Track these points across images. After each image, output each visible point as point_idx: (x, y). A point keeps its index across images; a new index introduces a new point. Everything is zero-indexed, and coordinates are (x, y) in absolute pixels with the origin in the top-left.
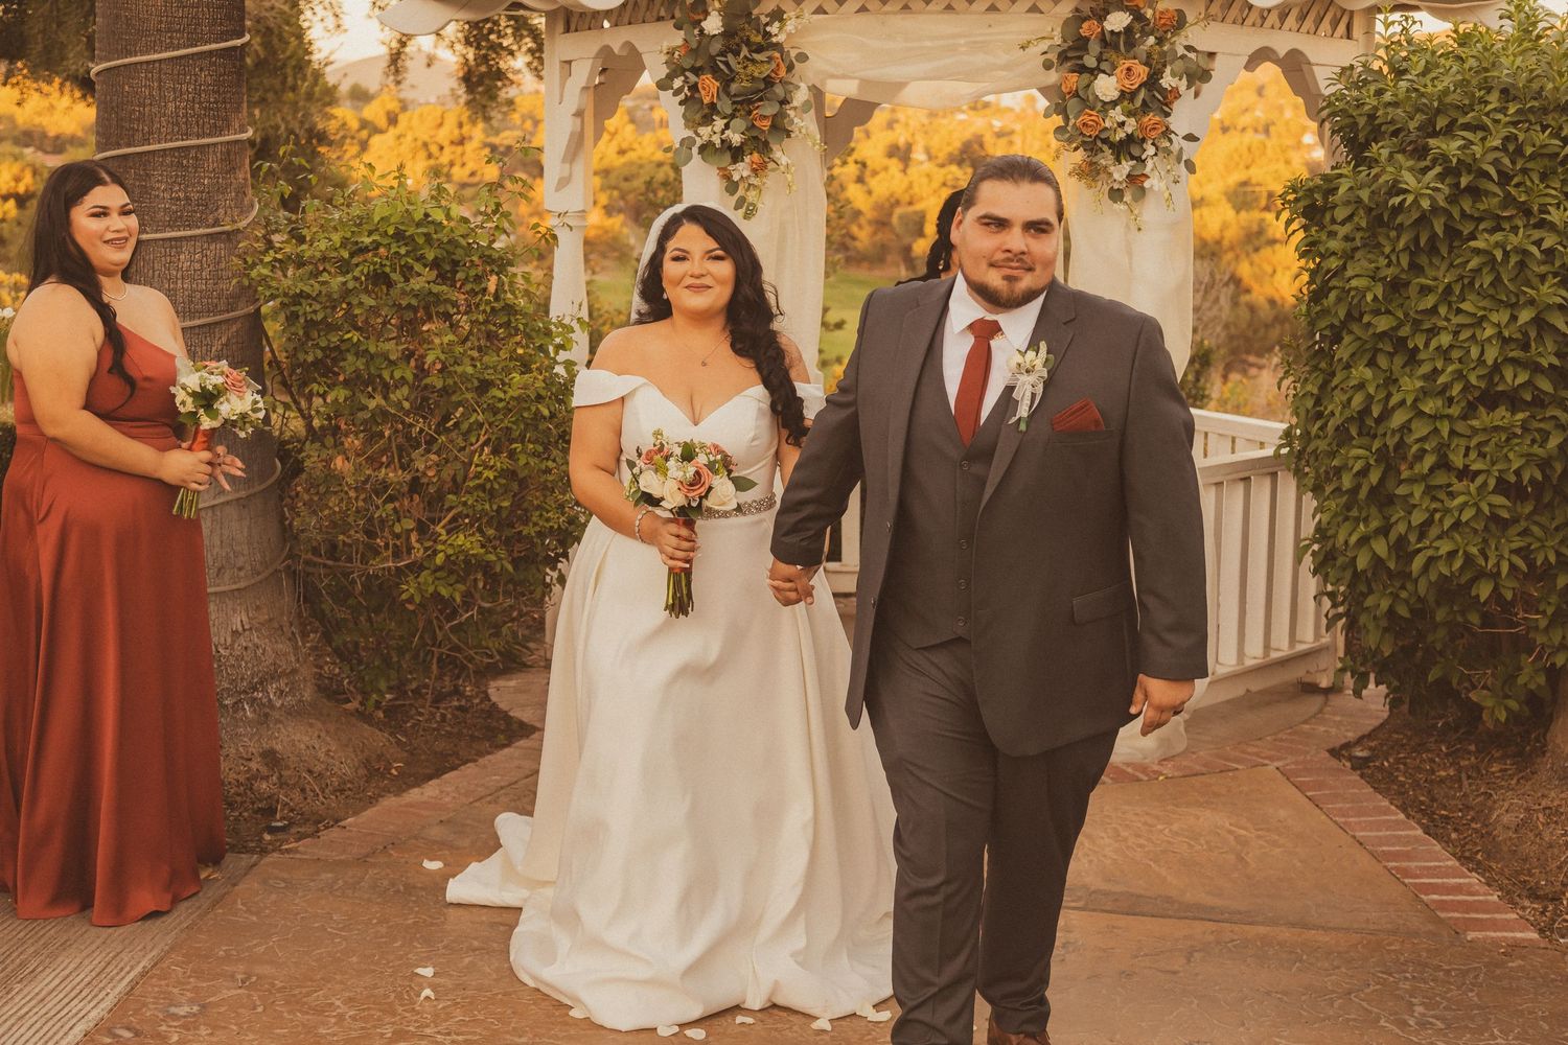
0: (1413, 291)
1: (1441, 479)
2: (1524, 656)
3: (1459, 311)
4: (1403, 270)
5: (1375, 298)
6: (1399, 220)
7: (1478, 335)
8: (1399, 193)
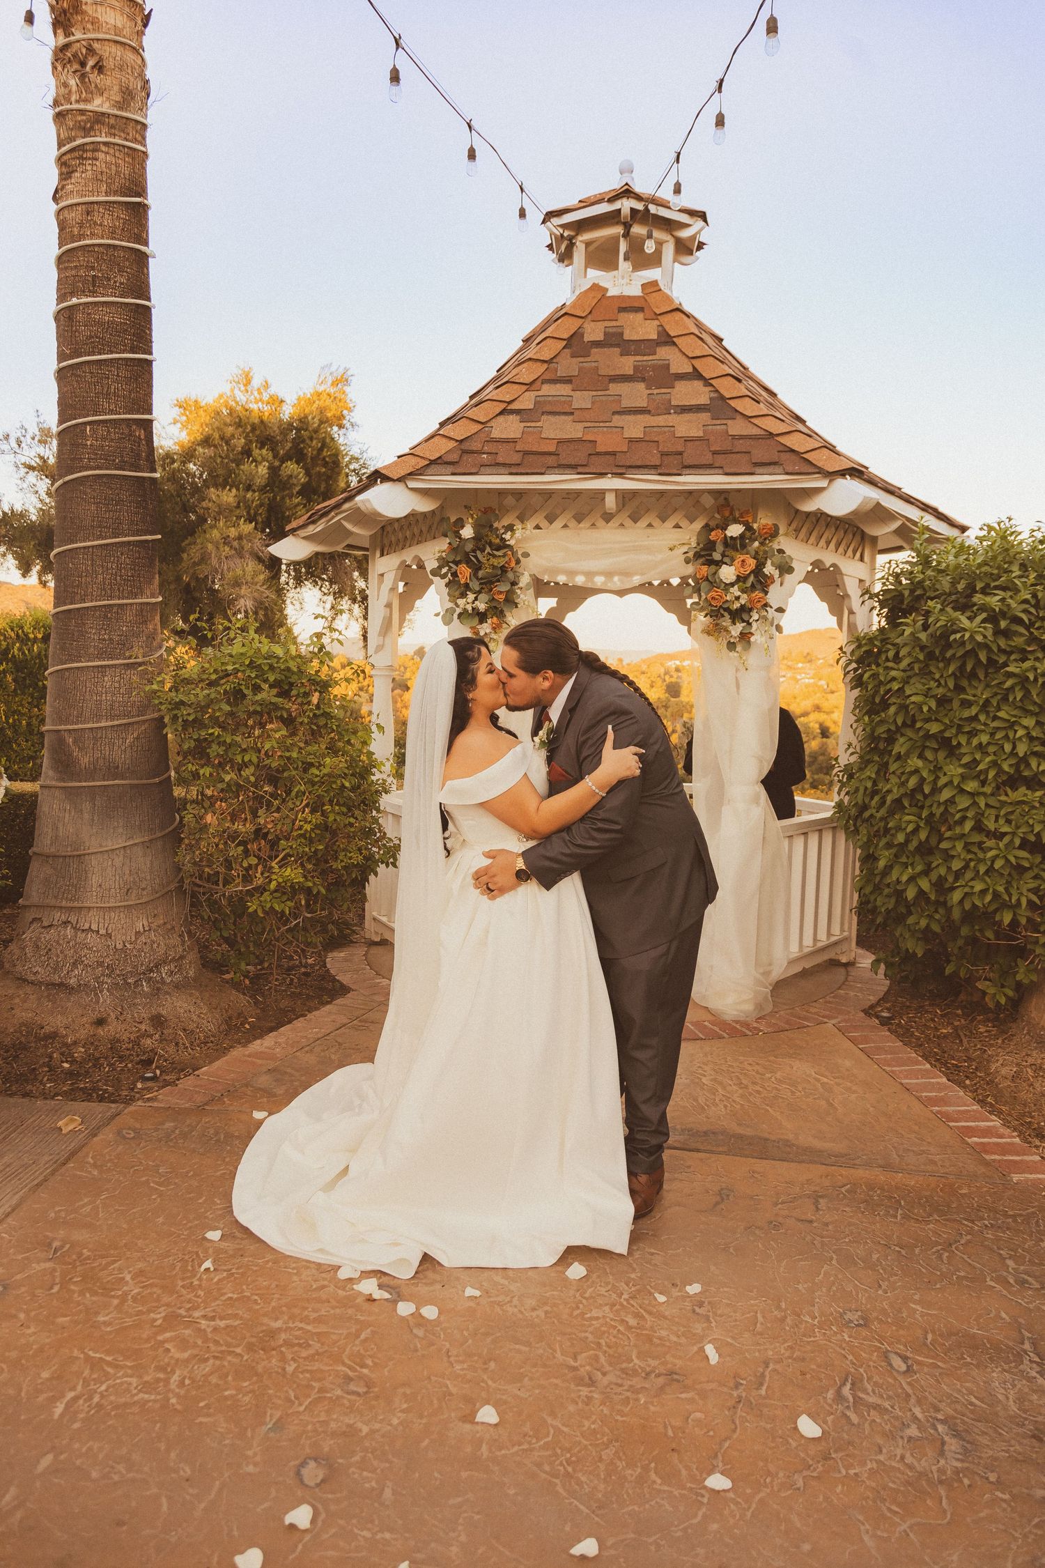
0: (956, 704)
1: (976, 838)
2: (1020, 960)
4: (949, 689)
5: (930, 709)
6: (948, 655)
7: (1011, 735)
8: (955, 632)
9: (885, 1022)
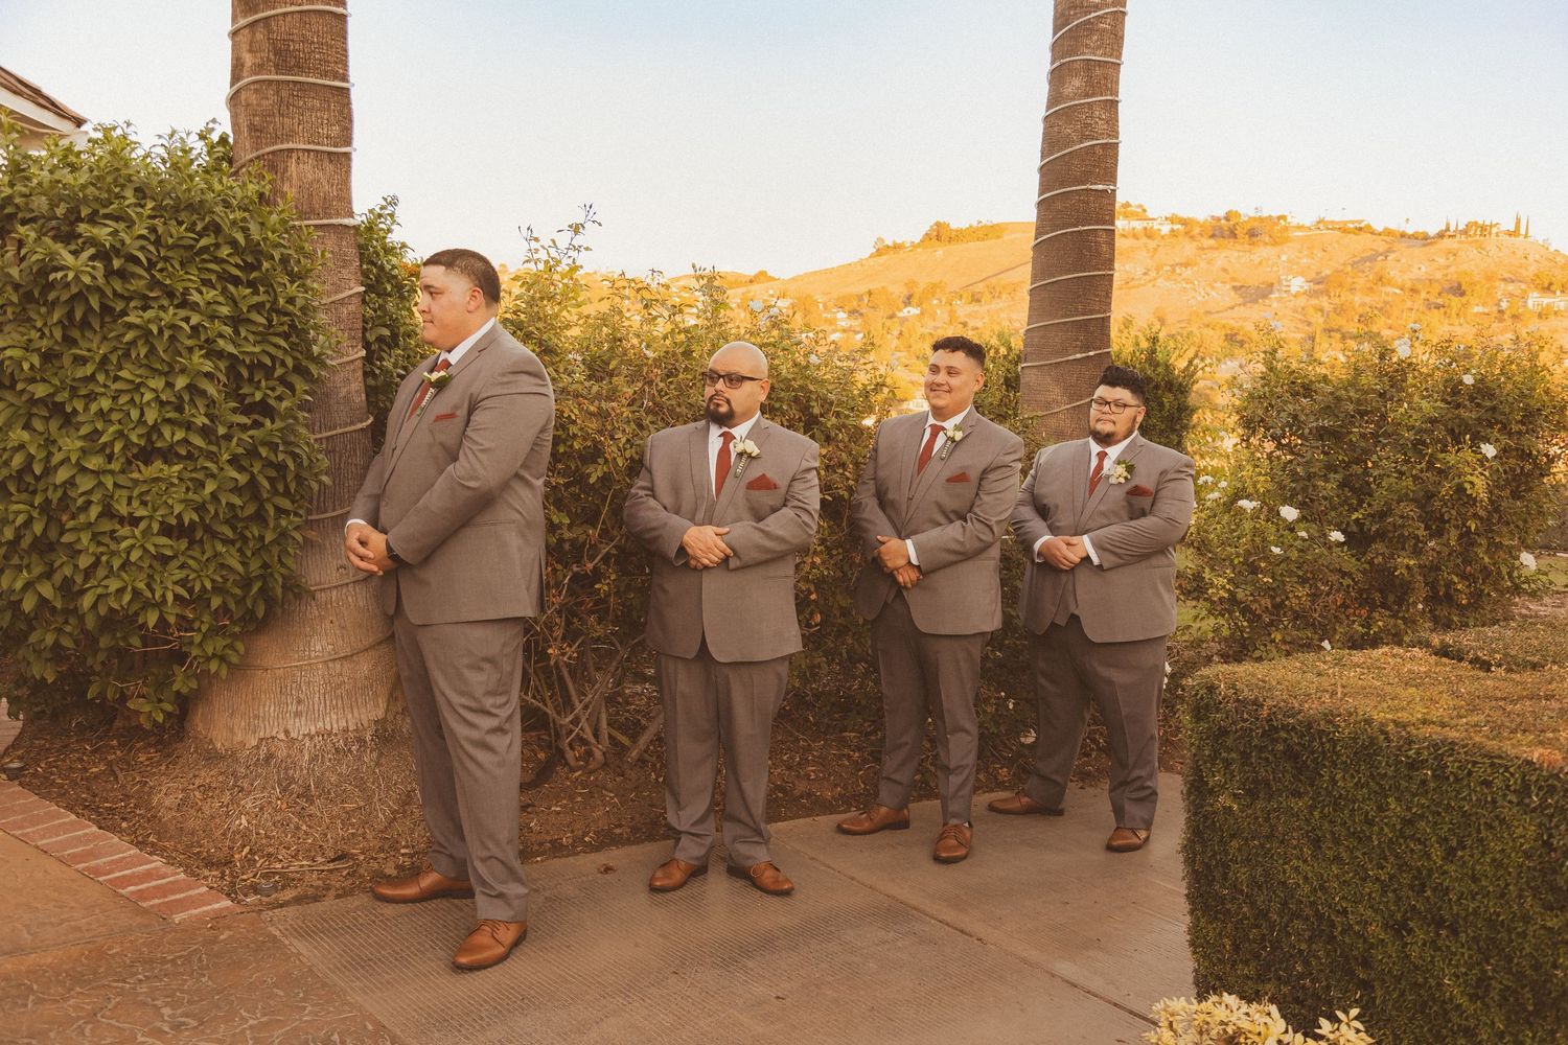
0: (67, 360)
1: (106, 526)
2: (175, 667)
3: (116, 379)
4: (56, 342)
5: (32, 367)
6: (52, 296)
7: (137, 399)
8: (56, 269)
9: (14, 775)
